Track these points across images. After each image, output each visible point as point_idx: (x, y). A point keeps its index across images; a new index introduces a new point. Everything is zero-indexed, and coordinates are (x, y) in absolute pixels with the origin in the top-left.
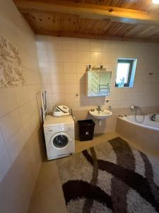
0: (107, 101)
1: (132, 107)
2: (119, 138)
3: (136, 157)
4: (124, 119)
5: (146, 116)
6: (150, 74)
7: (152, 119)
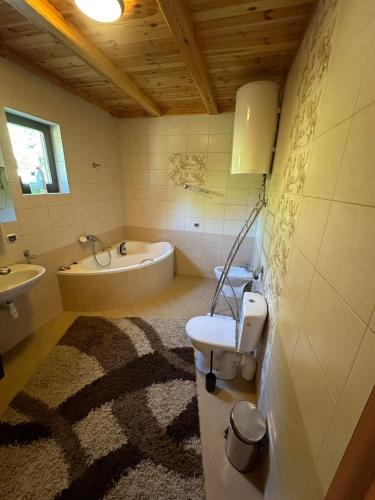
0: (12, 239)
1: (84, 240)
2: (79, 318)
3: (128, 332)
4: (75, 270)
5: (112, 252)
6: (95, 165)
7: (122, 252)
